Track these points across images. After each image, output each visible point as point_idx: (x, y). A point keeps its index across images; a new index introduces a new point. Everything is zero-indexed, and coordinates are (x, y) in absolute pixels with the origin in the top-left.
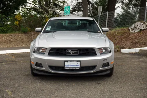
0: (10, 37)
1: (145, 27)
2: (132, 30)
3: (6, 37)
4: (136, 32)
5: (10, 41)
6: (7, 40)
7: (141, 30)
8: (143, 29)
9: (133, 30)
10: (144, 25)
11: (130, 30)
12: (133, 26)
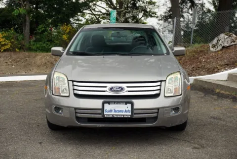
0: (53, 58)
1: (229, 42)
2: (212, 47)
3: (48, 58)
4: (217, 50)
5: (52, 63)
6: (49, 62)
7: (223, 47)
8: (227, 45)
9: (214, 46)
10: (229, 39)
11: (211, 48)
12: (215, 41)
